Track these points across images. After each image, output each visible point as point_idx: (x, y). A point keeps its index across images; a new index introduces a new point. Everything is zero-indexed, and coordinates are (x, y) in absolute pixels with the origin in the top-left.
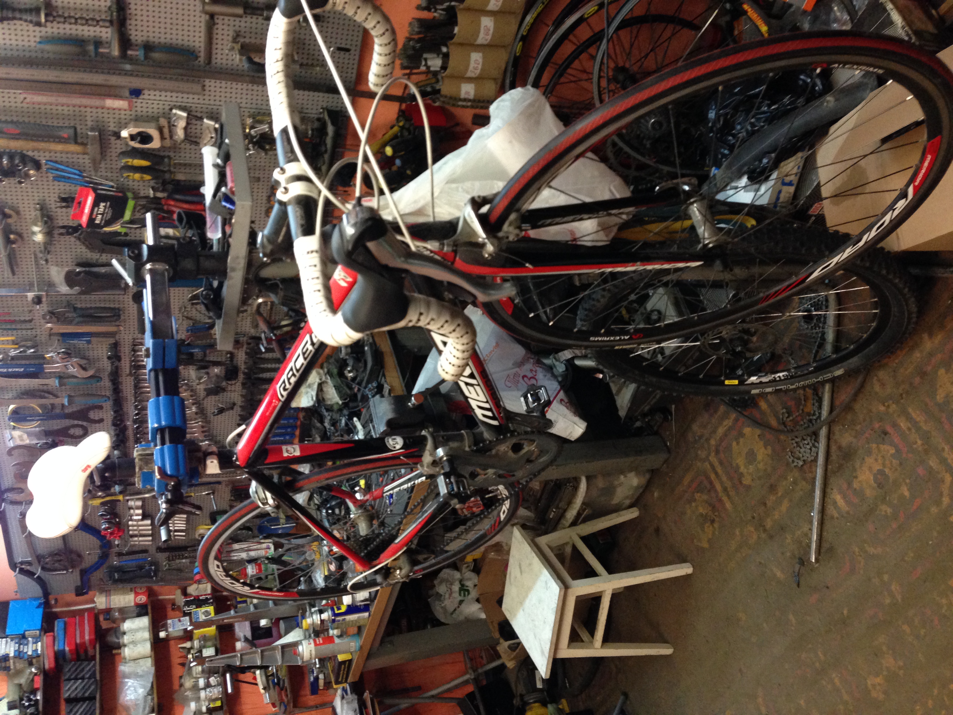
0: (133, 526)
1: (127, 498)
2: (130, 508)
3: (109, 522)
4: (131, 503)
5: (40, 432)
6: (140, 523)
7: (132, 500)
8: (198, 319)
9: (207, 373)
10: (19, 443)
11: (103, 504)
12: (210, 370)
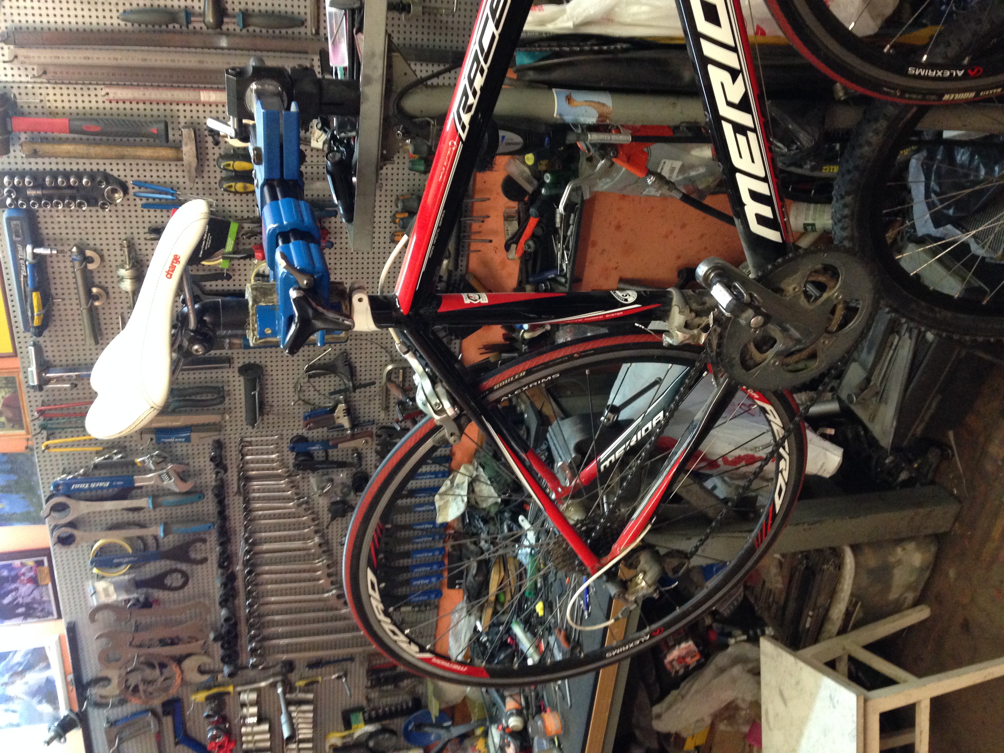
0: (247, 734)
1: (239, 689)
2: (243, 705)
3: (217, 728)
4: (244, 697)
5: (129, 580)
6: (256, 729)
7: (245, 691)
8: (317, 402)
9: (331, 480)
10: (103, 600)
11: (208, 698)
12: (333, 476)
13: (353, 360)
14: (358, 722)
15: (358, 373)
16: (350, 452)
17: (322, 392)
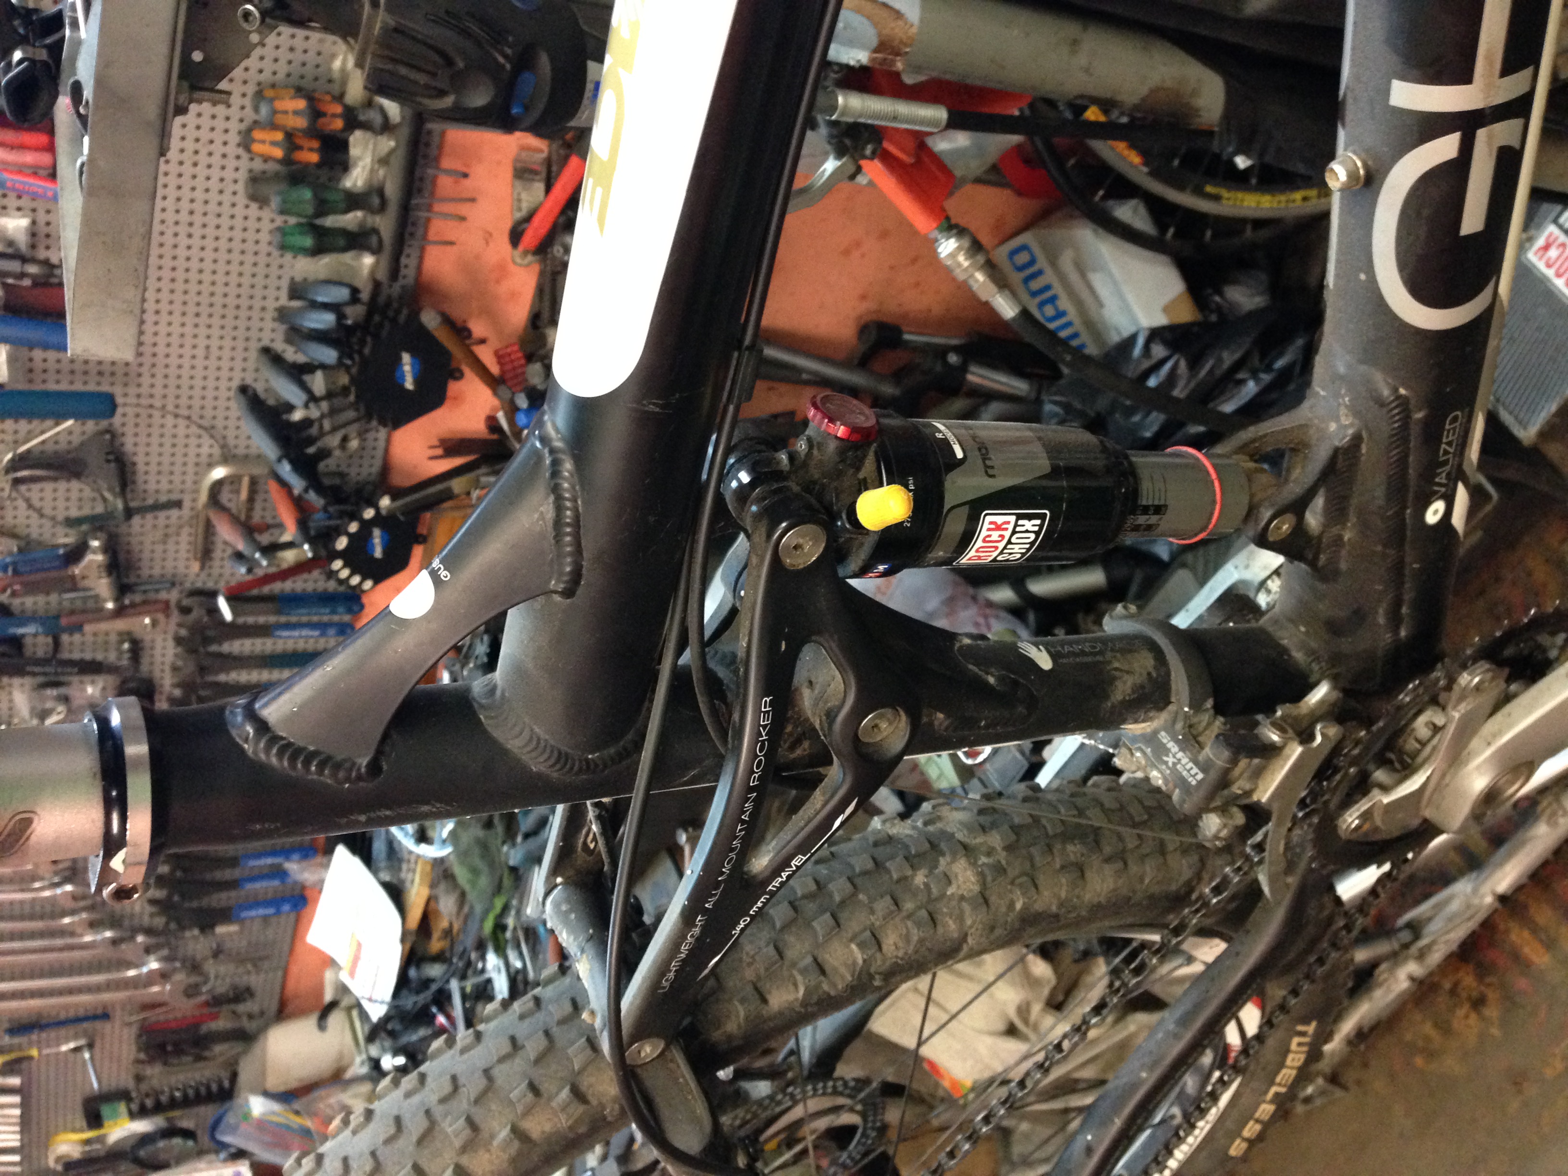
8: (34, 533)
9: (65, 699)
12: (72, 691)
13: (129, 447)
14: (115, 1115)
15: (140, 478)
16: (113, 638)
17: (48, 511)
